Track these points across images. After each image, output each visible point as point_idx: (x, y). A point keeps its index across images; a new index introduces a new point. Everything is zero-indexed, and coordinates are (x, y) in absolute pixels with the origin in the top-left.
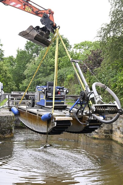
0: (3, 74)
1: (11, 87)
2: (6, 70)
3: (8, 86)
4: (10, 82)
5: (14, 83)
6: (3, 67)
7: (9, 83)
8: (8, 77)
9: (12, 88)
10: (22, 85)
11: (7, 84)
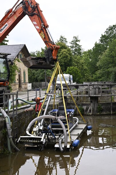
0: (80, 67)
1: (87, 78)
2: (83, 63)
3: (85, 77)
4: (87, 74)
5: (90, 75)
6: (80, 61)
7: (85, 75)
8: (85, 69)
9: (89, 79)
10: (95, 75)
11: (84, 76)
